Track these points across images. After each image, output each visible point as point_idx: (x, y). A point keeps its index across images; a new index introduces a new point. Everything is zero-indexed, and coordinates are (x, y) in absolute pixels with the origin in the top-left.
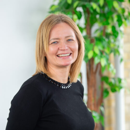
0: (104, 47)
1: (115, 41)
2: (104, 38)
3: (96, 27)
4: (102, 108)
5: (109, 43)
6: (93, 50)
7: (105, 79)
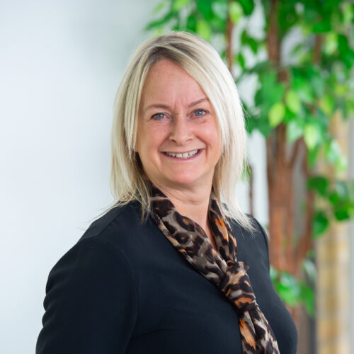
0: (314, 95)
1: (348, 77)
2: (316, 68)
3: (296, 37)
4: (309, 267)
5: (330, 83)
6: (284, 101)
7: (318, 184)
